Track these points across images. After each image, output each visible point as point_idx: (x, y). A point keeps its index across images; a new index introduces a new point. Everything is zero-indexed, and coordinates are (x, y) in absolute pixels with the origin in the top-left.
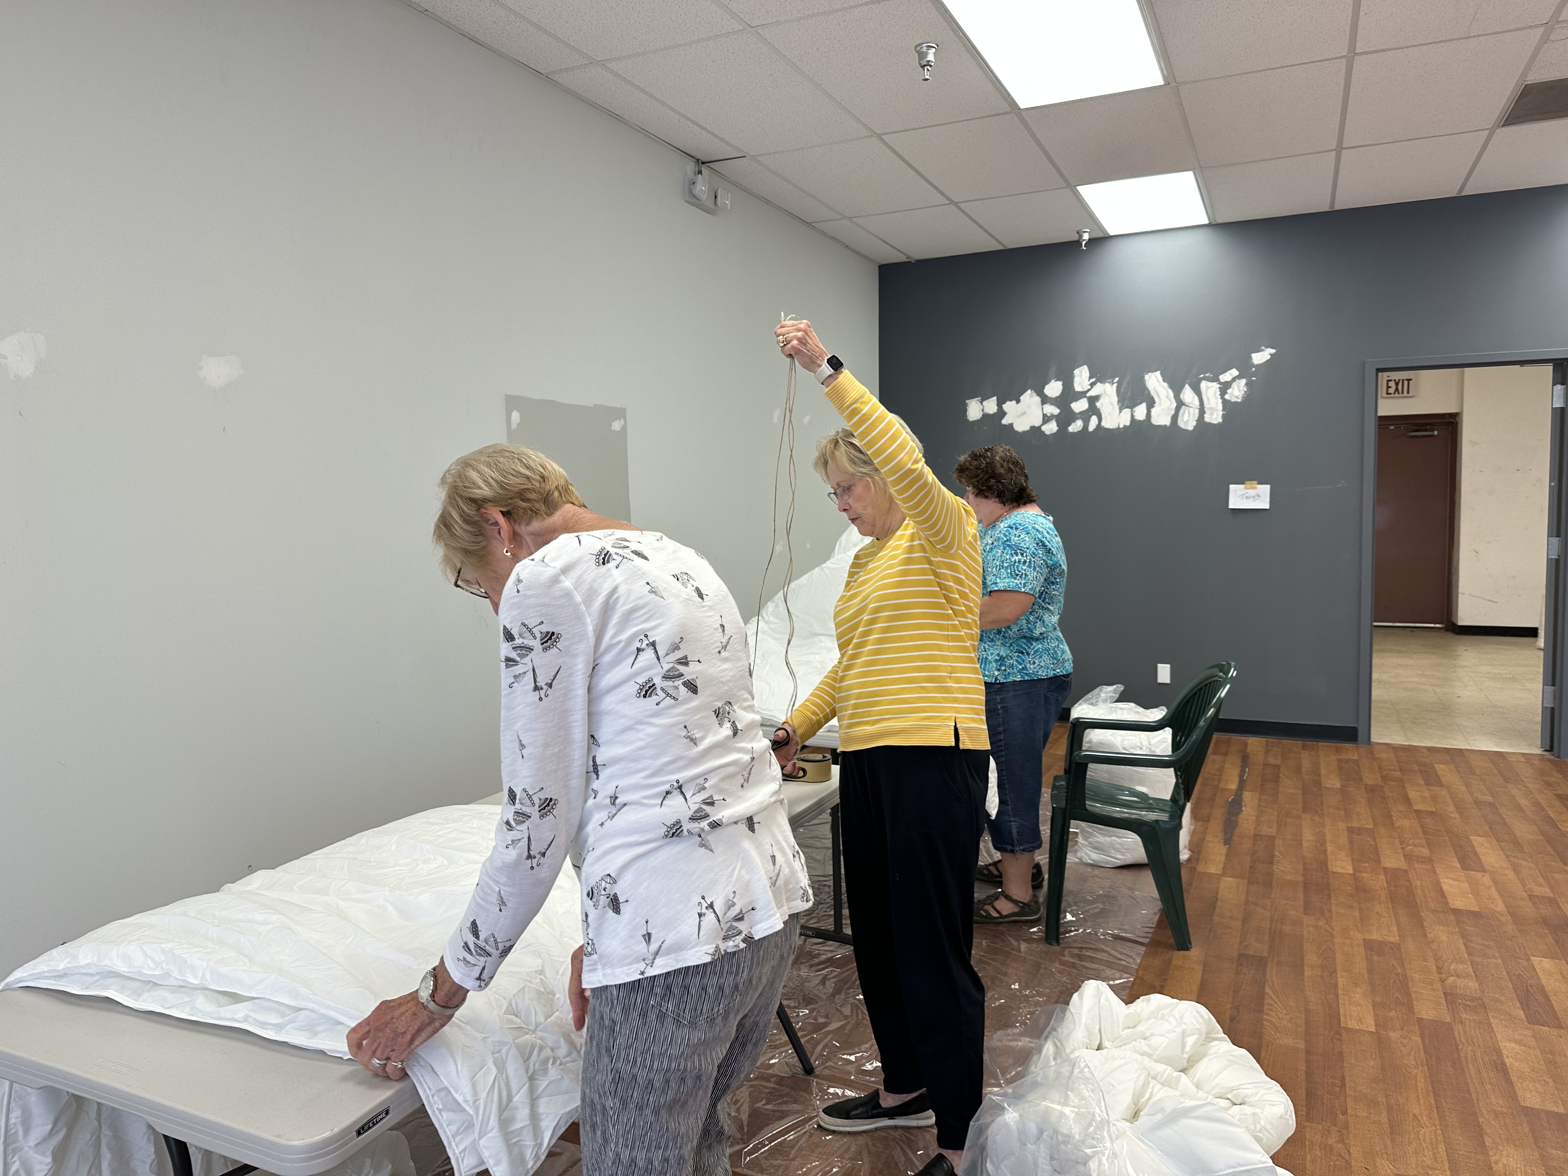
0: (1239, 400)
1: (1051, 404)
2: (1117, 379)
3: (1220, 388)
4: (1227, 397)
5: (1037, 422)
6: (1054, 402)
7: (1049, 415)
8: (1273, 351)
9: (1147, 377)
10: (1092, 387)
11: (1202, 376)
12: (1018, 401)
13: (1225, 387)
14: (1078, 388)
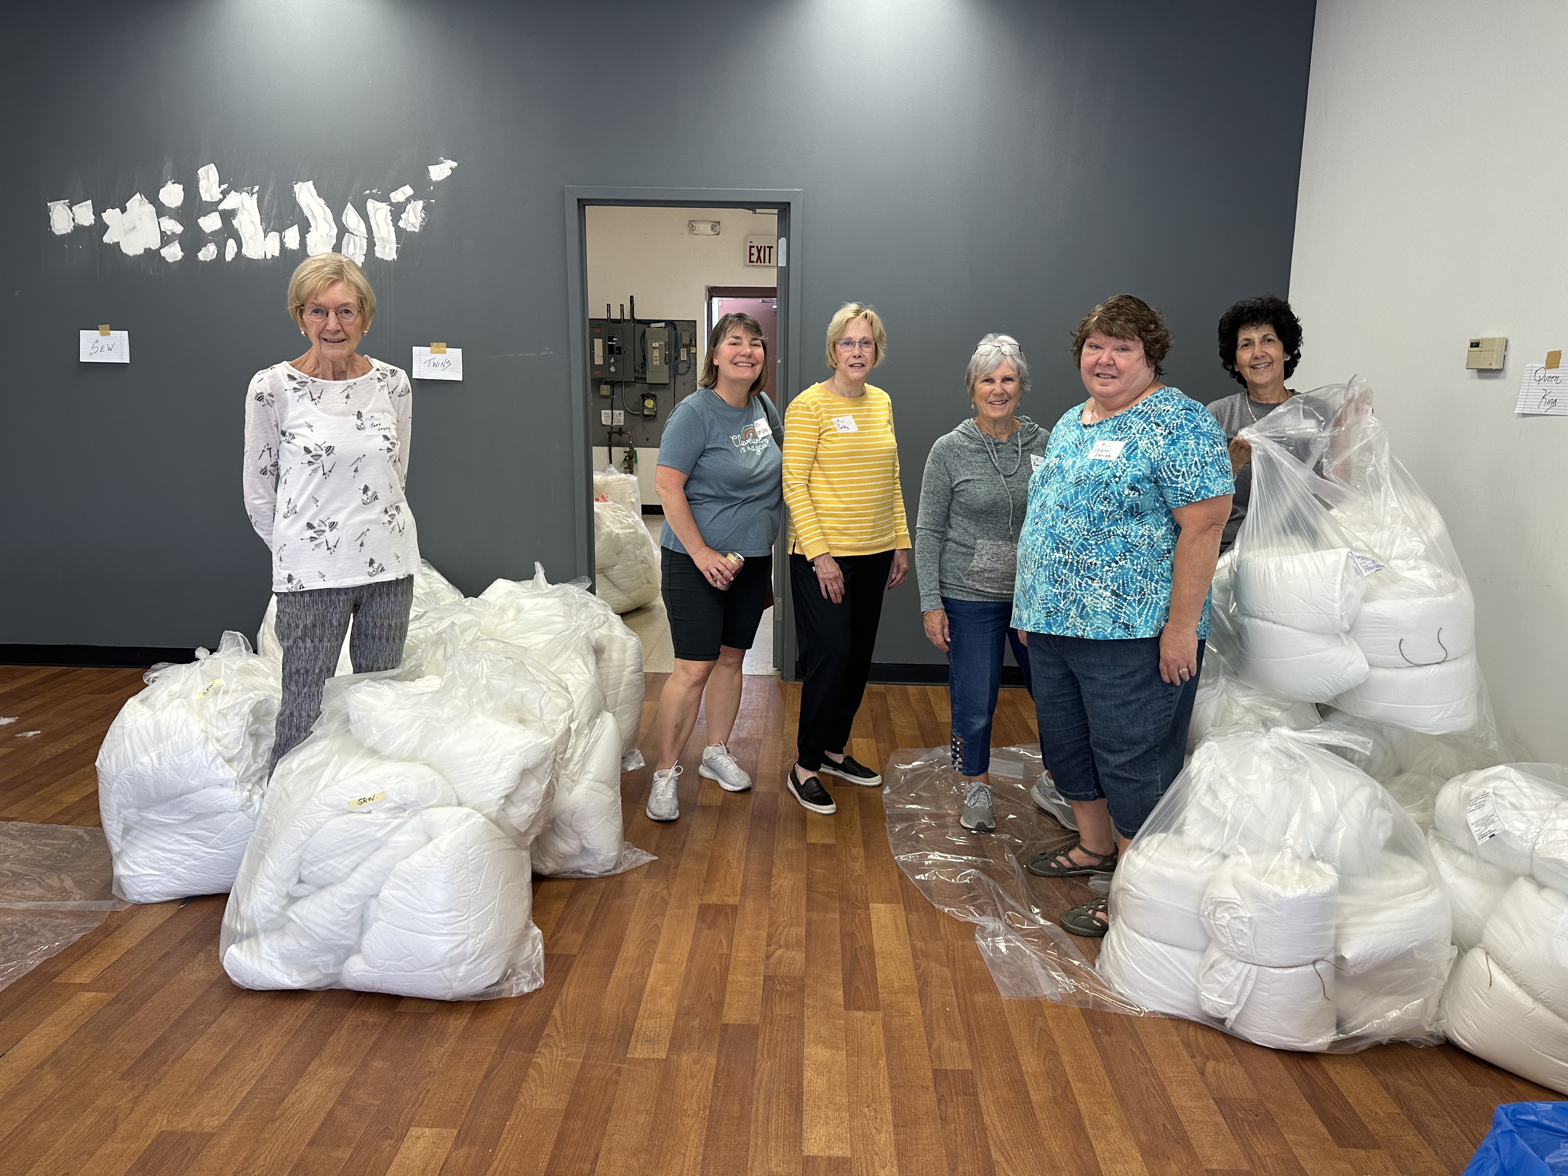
0: (417, 230)
1: (170, 218)
2: (256, 188)
3: (391, 211)
4: (401, 224)
5: (155, 244)
6: (177, 214)
7: (168, 233)
8: (455, 164)
9: (297, 188)
10: (224, 197)
11: (368, 192)
12: (124, 210)
13: (397, 211)
14: (206, 197)
